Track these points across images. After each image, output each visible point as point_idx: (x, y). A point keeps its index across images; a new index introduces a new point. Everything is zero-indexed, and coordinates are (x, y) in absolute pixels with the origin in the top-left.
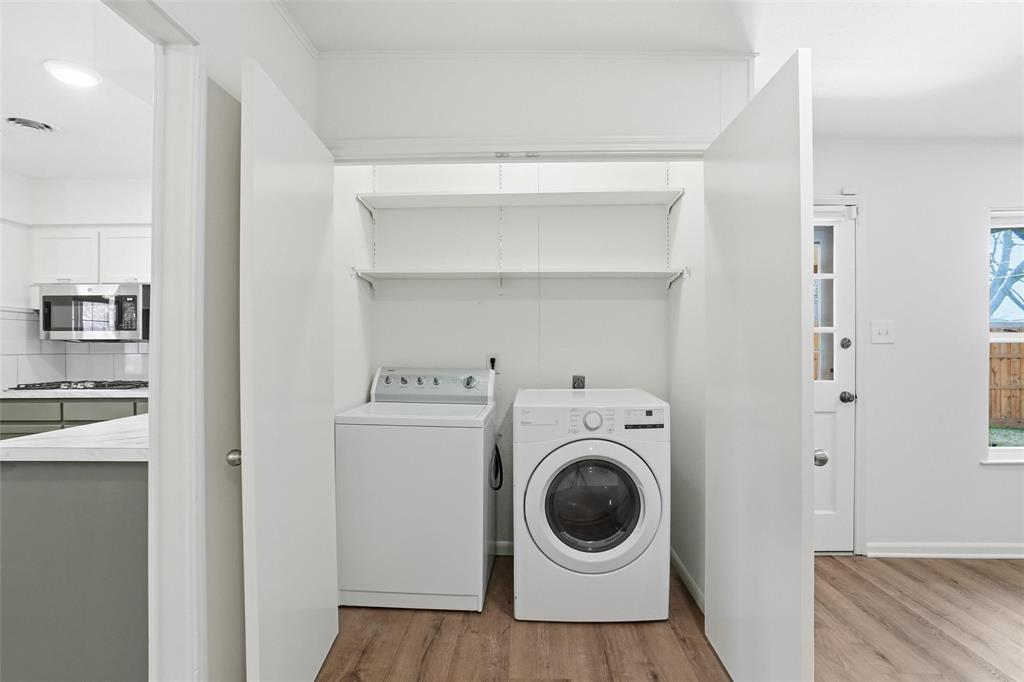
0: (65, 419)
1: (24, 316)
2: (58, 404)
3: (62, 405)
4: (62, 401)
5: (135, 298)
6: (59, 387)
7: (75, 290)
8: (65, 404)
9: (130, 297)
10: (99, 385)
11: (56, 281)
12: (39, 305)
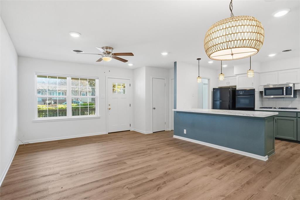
5: (291, 87)
6: (271, 108)
9: (289, 87)
11: (266, 85)
12: (263, 90)
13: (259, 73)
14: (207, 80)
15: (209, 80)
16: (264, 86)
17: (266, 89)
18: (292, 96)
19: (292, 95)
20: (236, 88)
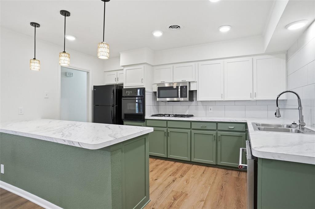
0: (168, 126)
1: (152, 94)
2: (166, 122)
3: (167, 122)
4: (167, 121)
5: (186, 87)
6: (165, 116)
7: (164, 85)
8: (168, 122)
9: (184, 86)
10: (176, 116)
11: (160, 83)
12: (156, 90)
13: (153, 66)
14: (86, 73)
15: (88, 73)
16: (158, 84)
17: (159, 89)
18: (187, 99)
19: (187, 97)
20: (123, 86)
